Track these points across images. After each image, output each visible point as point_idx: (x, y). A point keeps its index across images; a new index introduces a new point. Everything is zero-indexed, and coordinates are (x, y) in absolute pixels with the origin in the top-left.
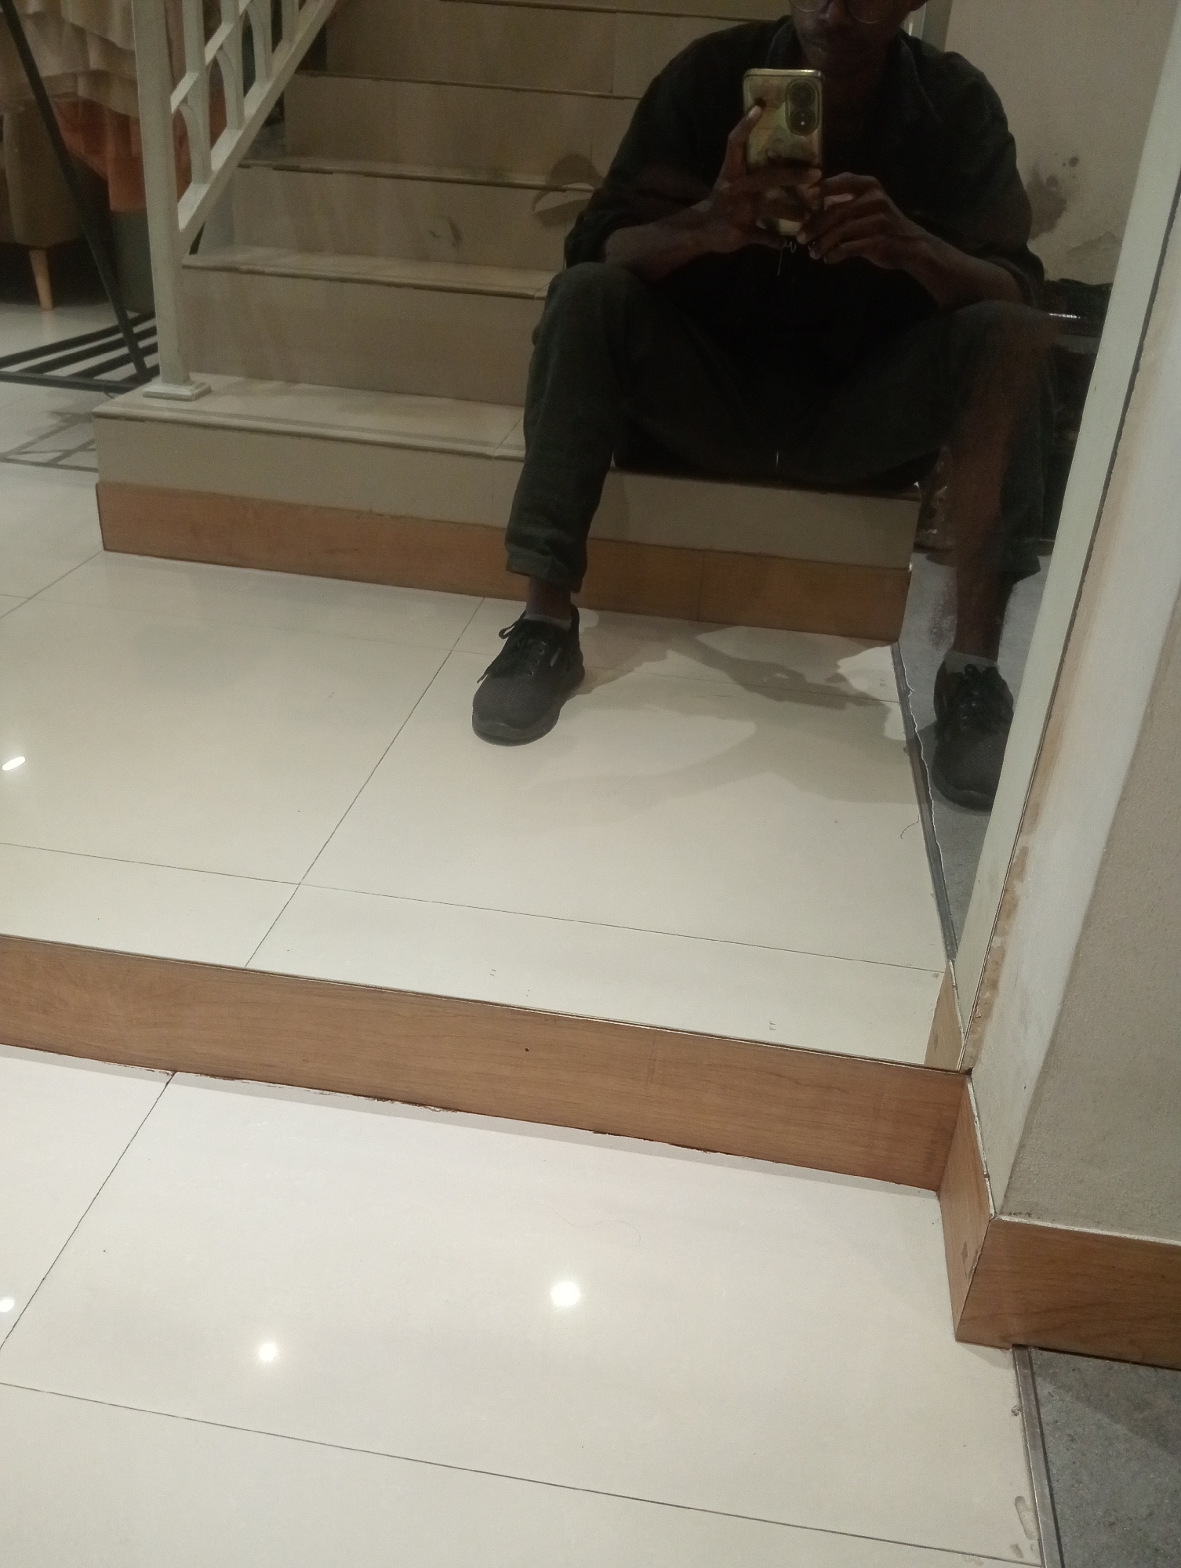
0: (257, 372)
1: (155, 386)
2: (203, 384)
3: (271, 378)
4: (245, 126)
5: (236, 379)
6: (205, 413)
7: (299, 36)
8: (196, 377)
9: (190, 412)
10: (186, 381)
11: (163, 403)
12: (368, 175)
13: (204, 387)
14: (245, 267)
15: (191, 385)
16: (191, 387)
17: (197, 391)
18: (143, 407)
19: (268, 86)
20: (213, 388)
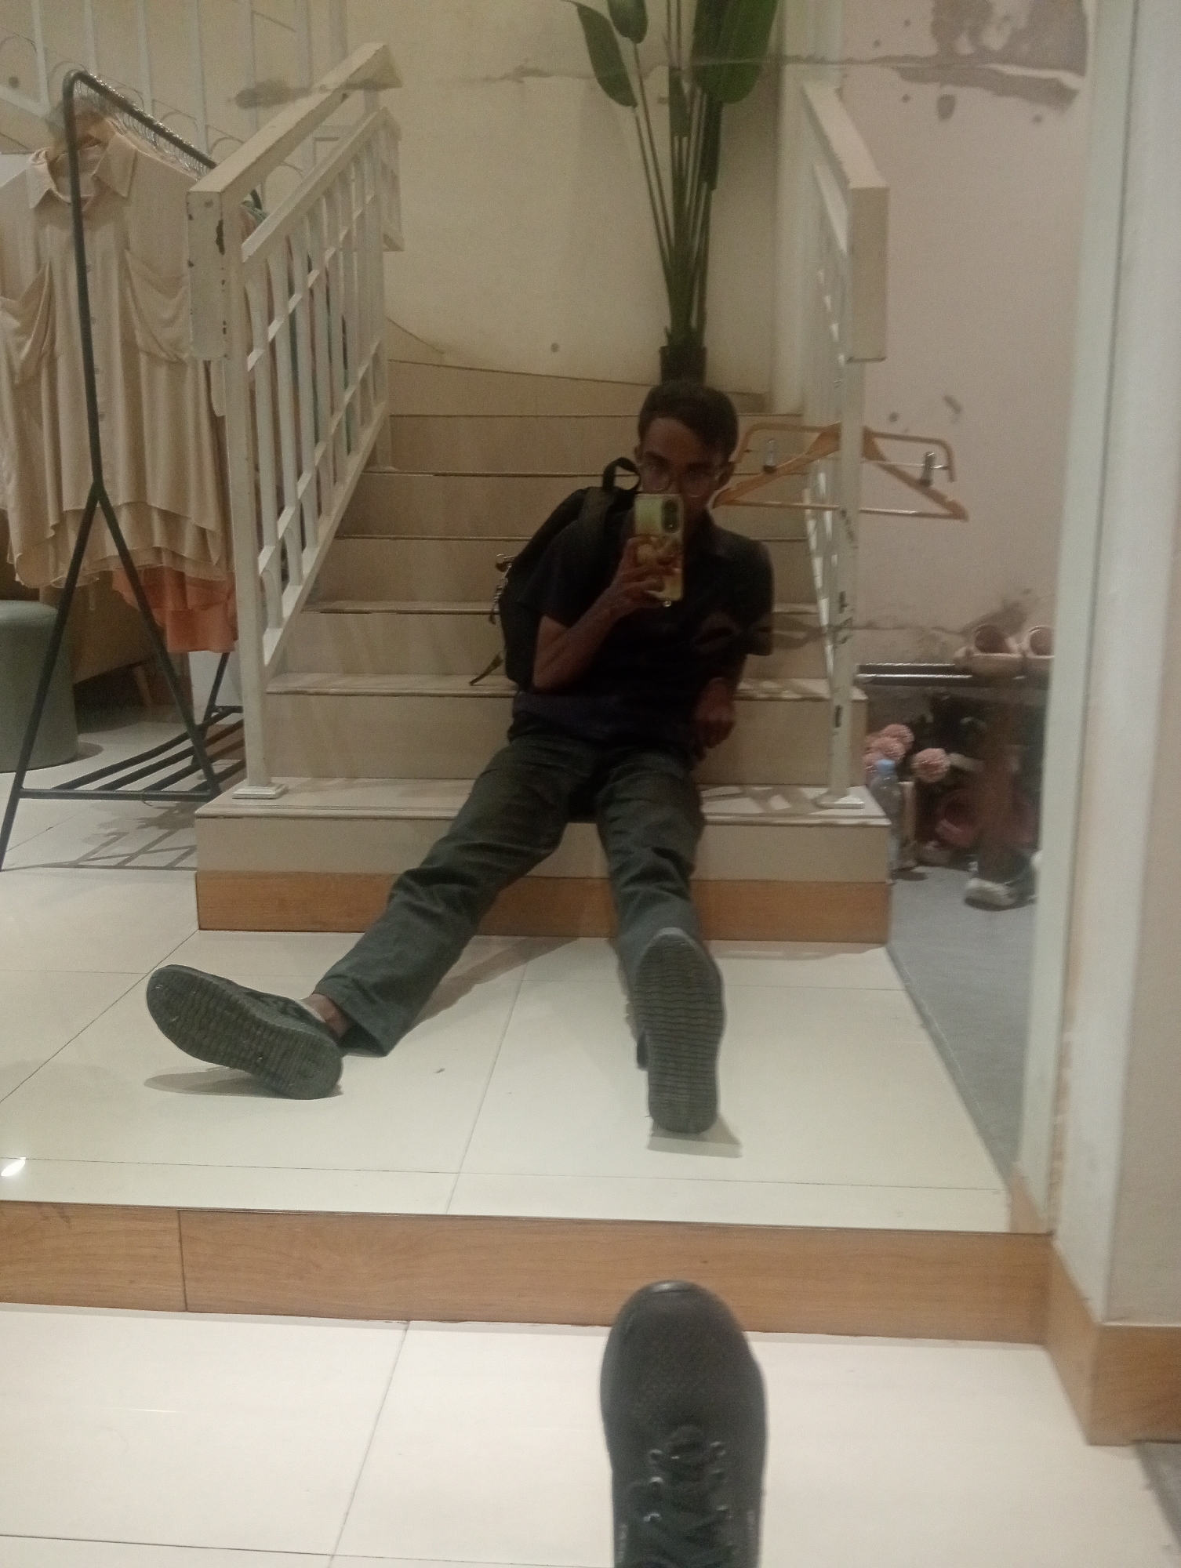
0: (321, 772)
1: (242, 789)
2: (281, 785)
3: (333, 777)
4: (304, 582)
5: (304, 780)
6: (290, 807)
7: (334, 512)
8: (274, 780)
9: (278, 807)
10: (269, 784)
11: (251, 802)
12: (400, 612)
13: (284, 787)
14: (311, 691)
15: (272, 786)
16: (274, 788)
17: (279, 790)
18: (236, 806)
19: (317, 550)
20: (290, 788)
